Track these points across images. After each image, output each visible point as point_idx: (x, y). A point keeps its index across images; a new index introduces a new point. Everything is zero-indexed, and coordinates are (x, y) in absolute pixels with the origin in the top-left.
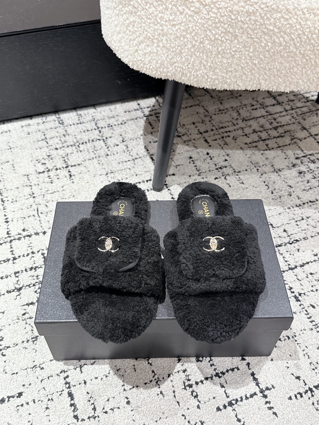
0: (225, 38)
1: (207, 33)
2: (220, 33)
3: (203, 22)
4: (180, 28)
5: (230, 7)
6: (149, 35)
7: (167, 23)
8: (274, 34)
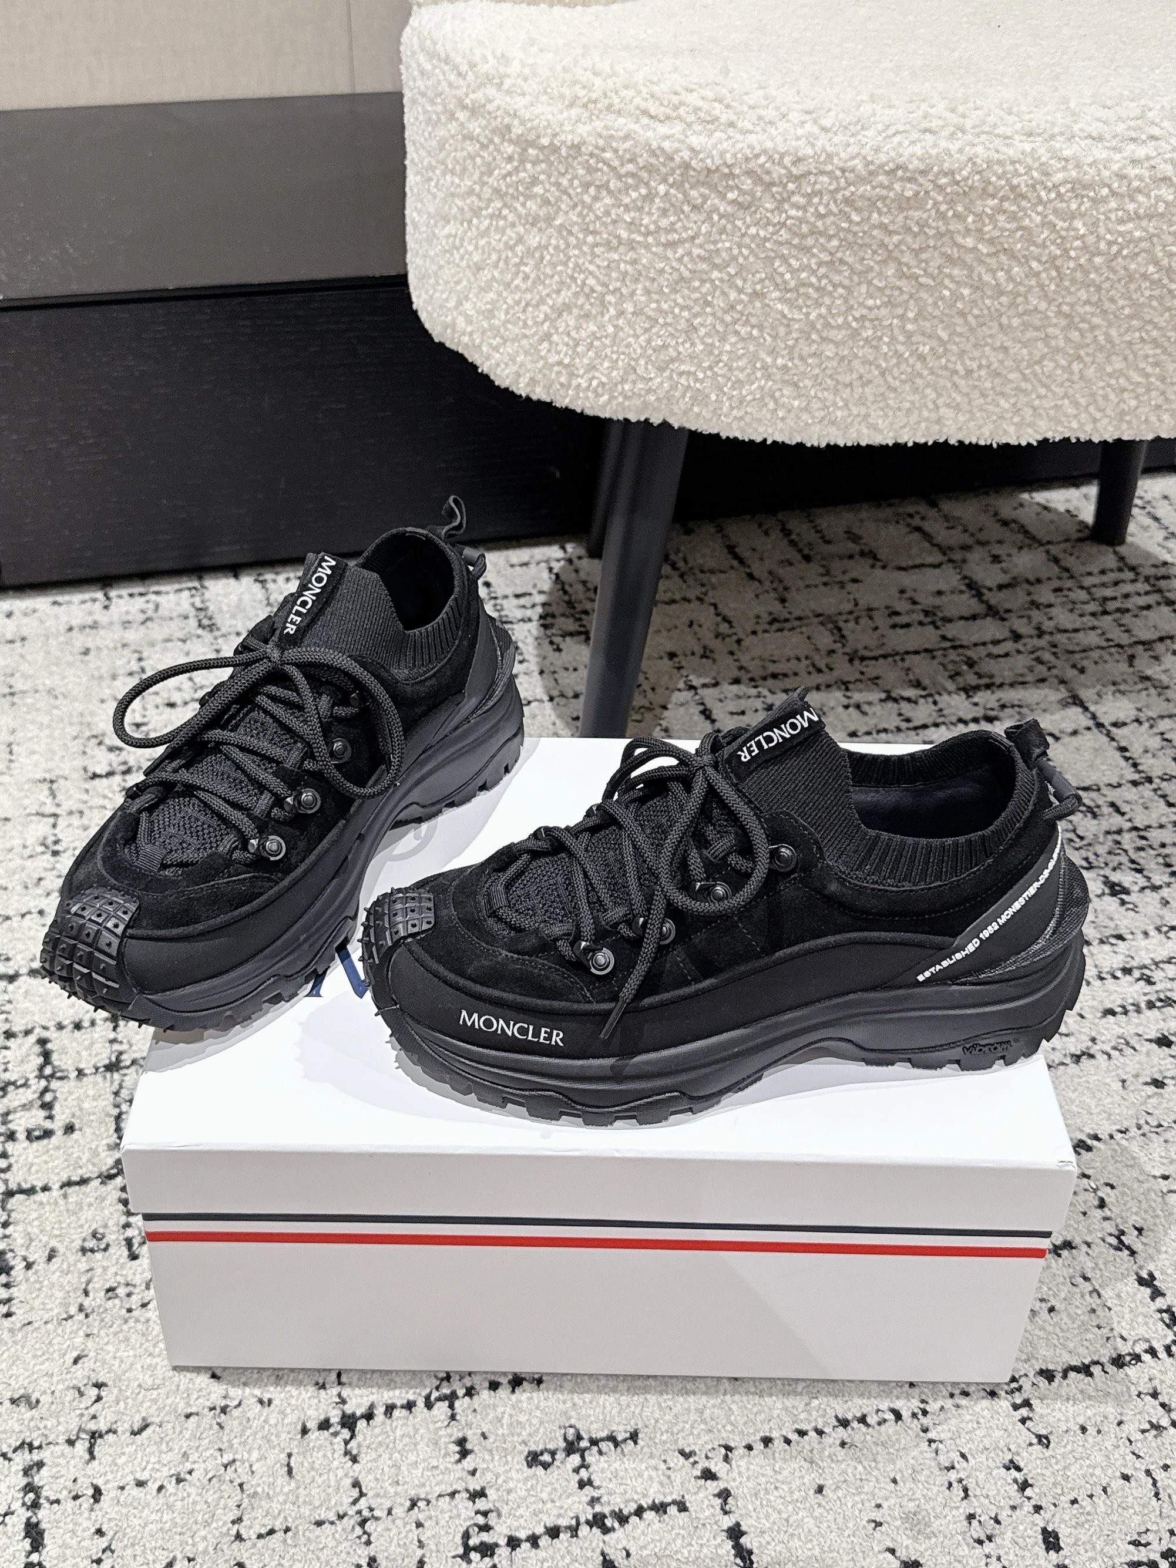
0: (830, 281)
1: (776, 266)
2: (814, 267)
3: (762, 233)
4: (689, 254)
6: (591, 281)
7: (650, 239)
8: (981, 262)
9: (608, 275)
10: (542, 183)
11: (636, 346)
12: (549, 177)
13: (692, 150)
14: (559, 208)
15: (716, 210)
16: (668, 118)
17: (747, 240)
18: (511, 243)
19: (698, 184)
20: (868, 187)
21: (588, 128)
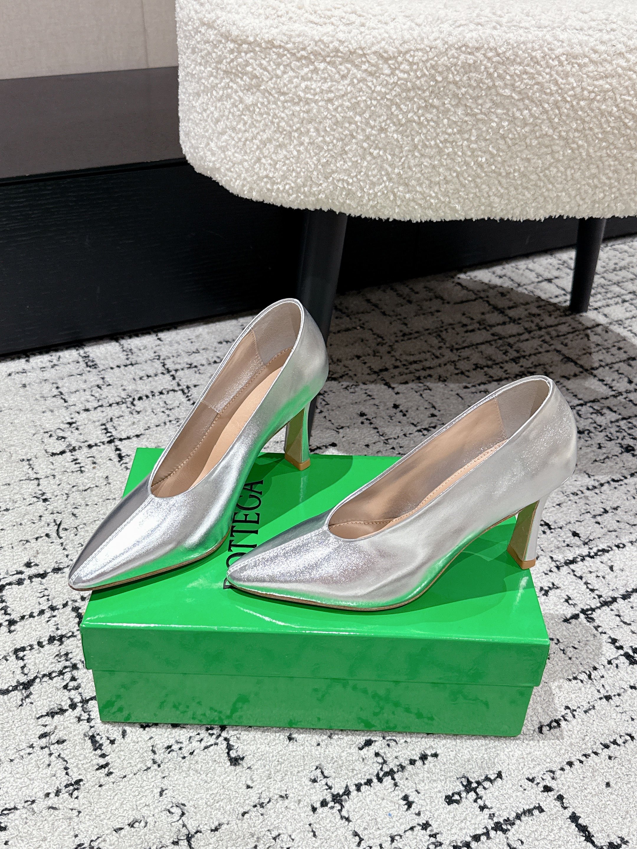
1: (393, 110)
2: (416, 110)
4: (341, 106)
5: (432, 59)
10: (251, 64)
11: (311, 163)
12: (255, 60)
13: (340, 41)
19: (344, 61)
20: (446, 58)
21: (277, 30)
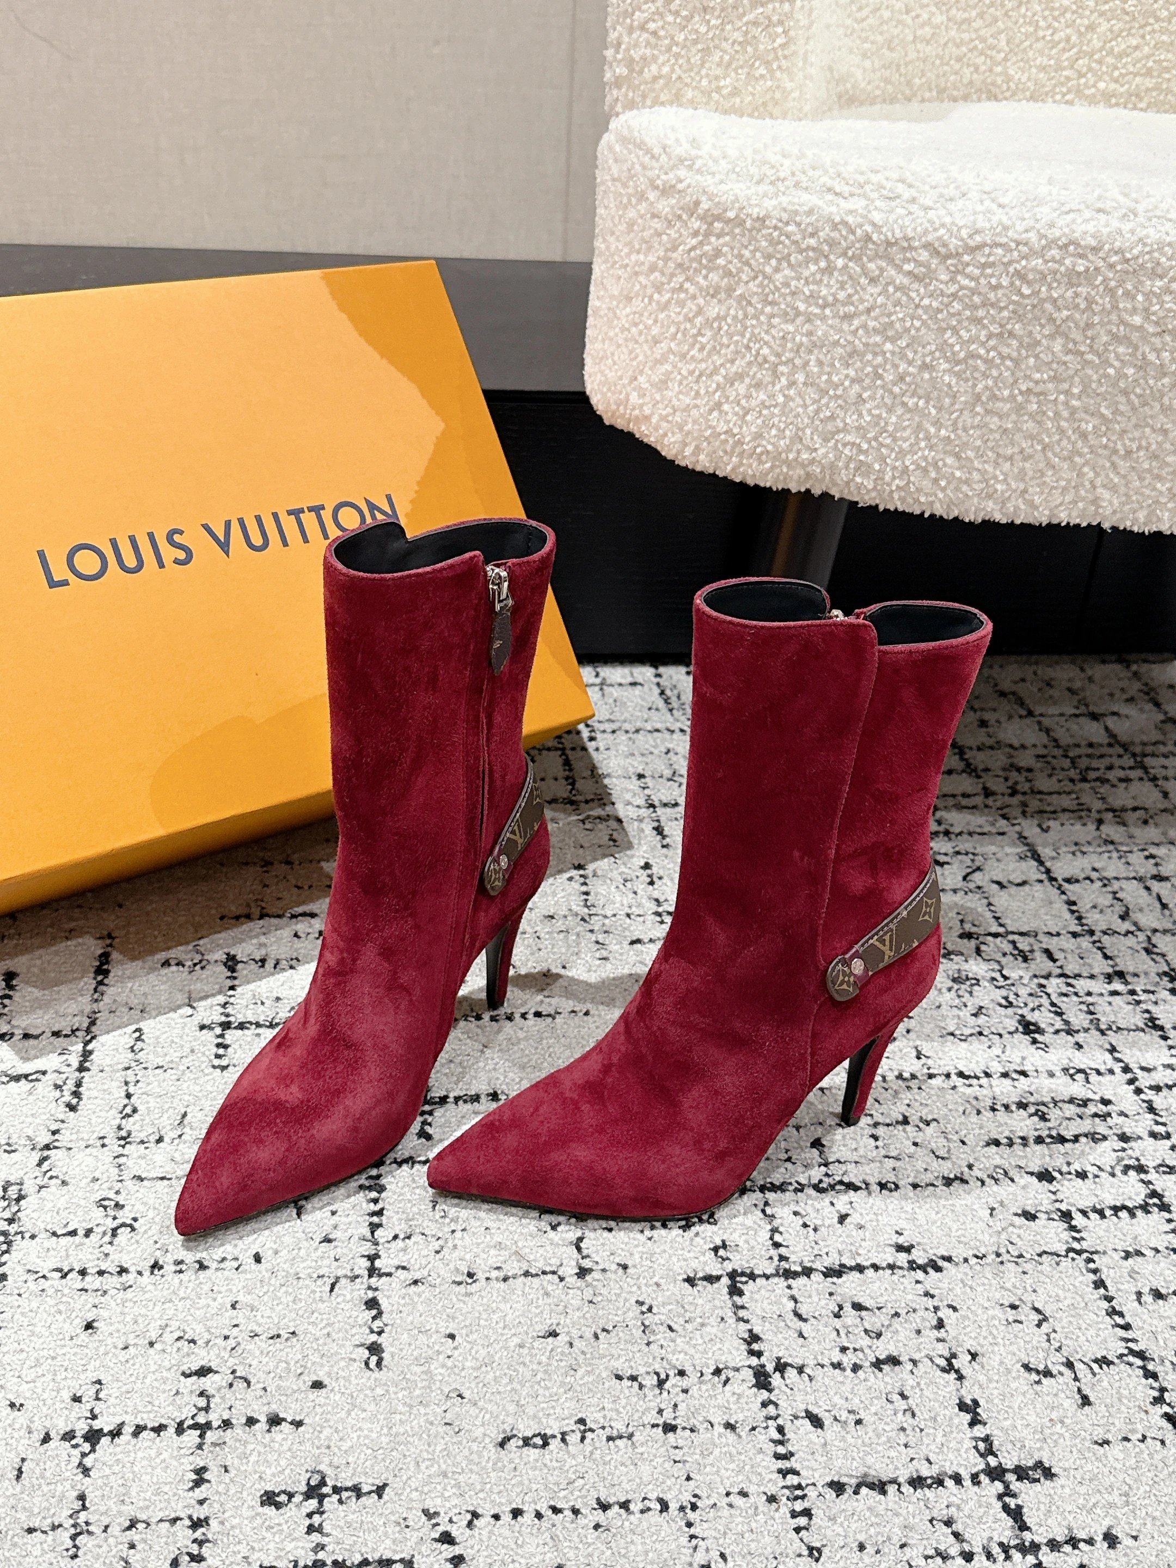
9: (783, 346)
10: (725, 255)
11: (804, 416)
12: (732, 249)
13: (874, 225)
14: (740, 278)
15: (892, 282)
16: (852, 195)
17: (920, 311)
18: (691, 315)
19: (877, 256)
20: (1040, 261)
21: (774, 202)
